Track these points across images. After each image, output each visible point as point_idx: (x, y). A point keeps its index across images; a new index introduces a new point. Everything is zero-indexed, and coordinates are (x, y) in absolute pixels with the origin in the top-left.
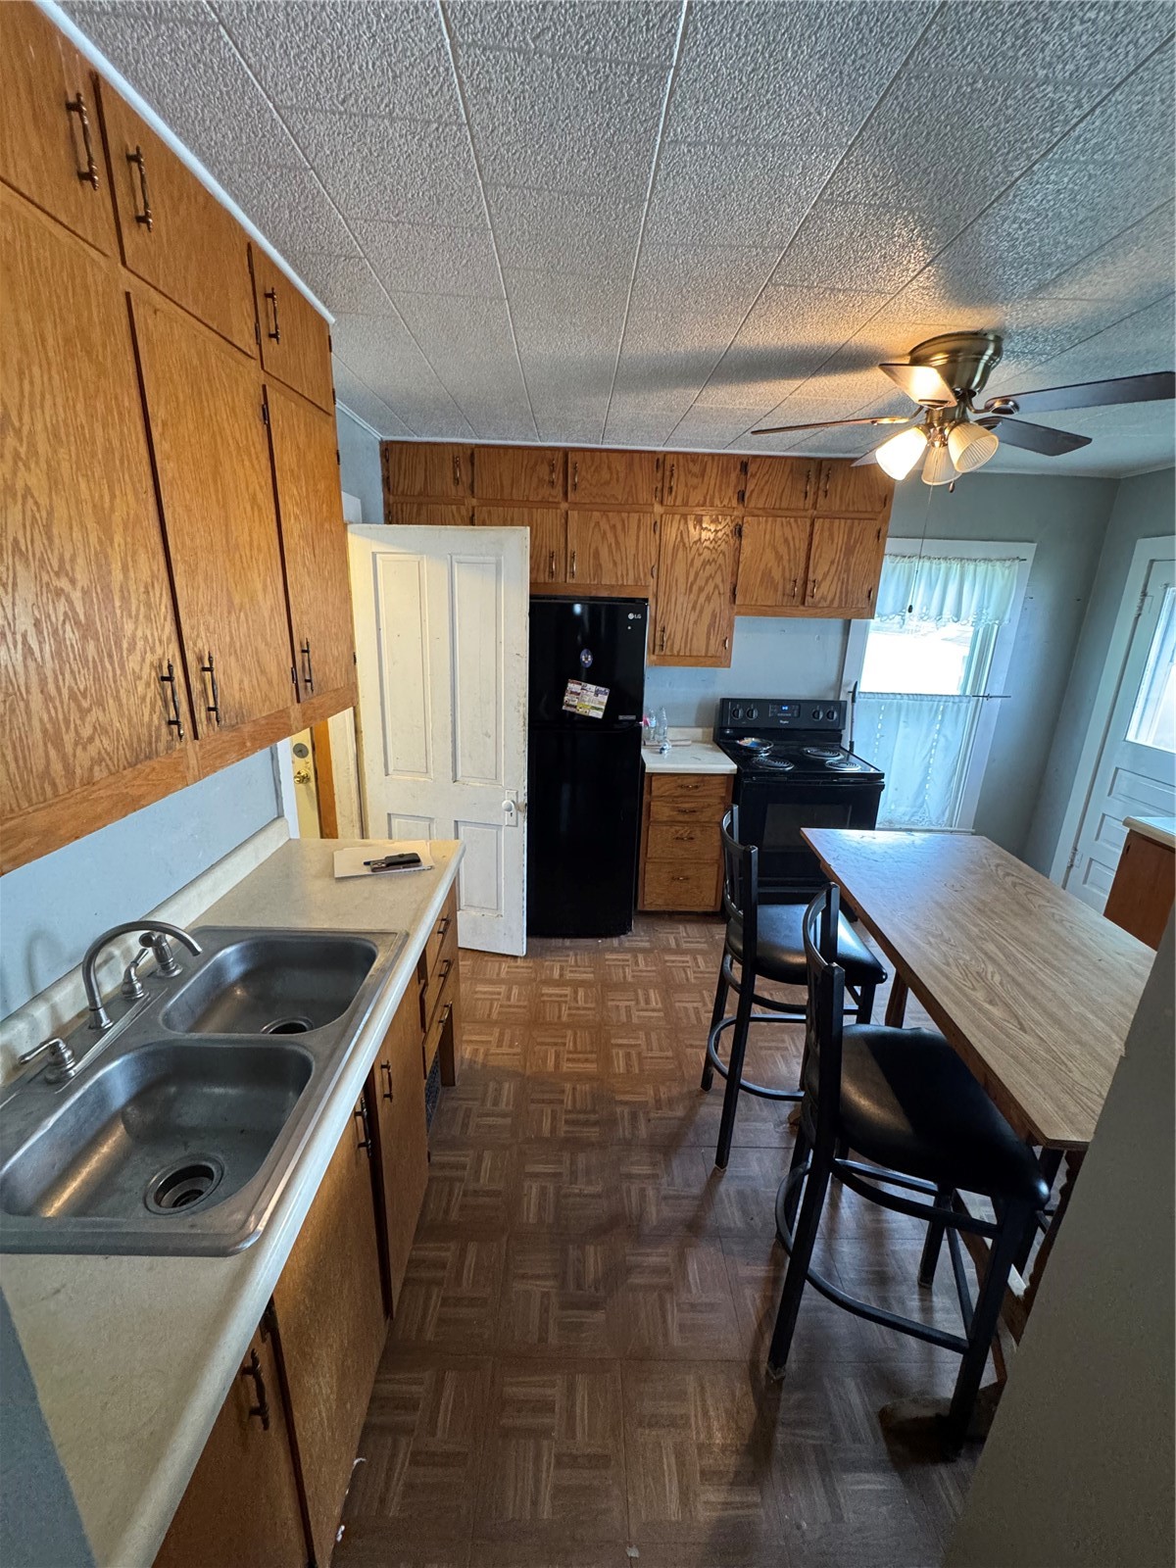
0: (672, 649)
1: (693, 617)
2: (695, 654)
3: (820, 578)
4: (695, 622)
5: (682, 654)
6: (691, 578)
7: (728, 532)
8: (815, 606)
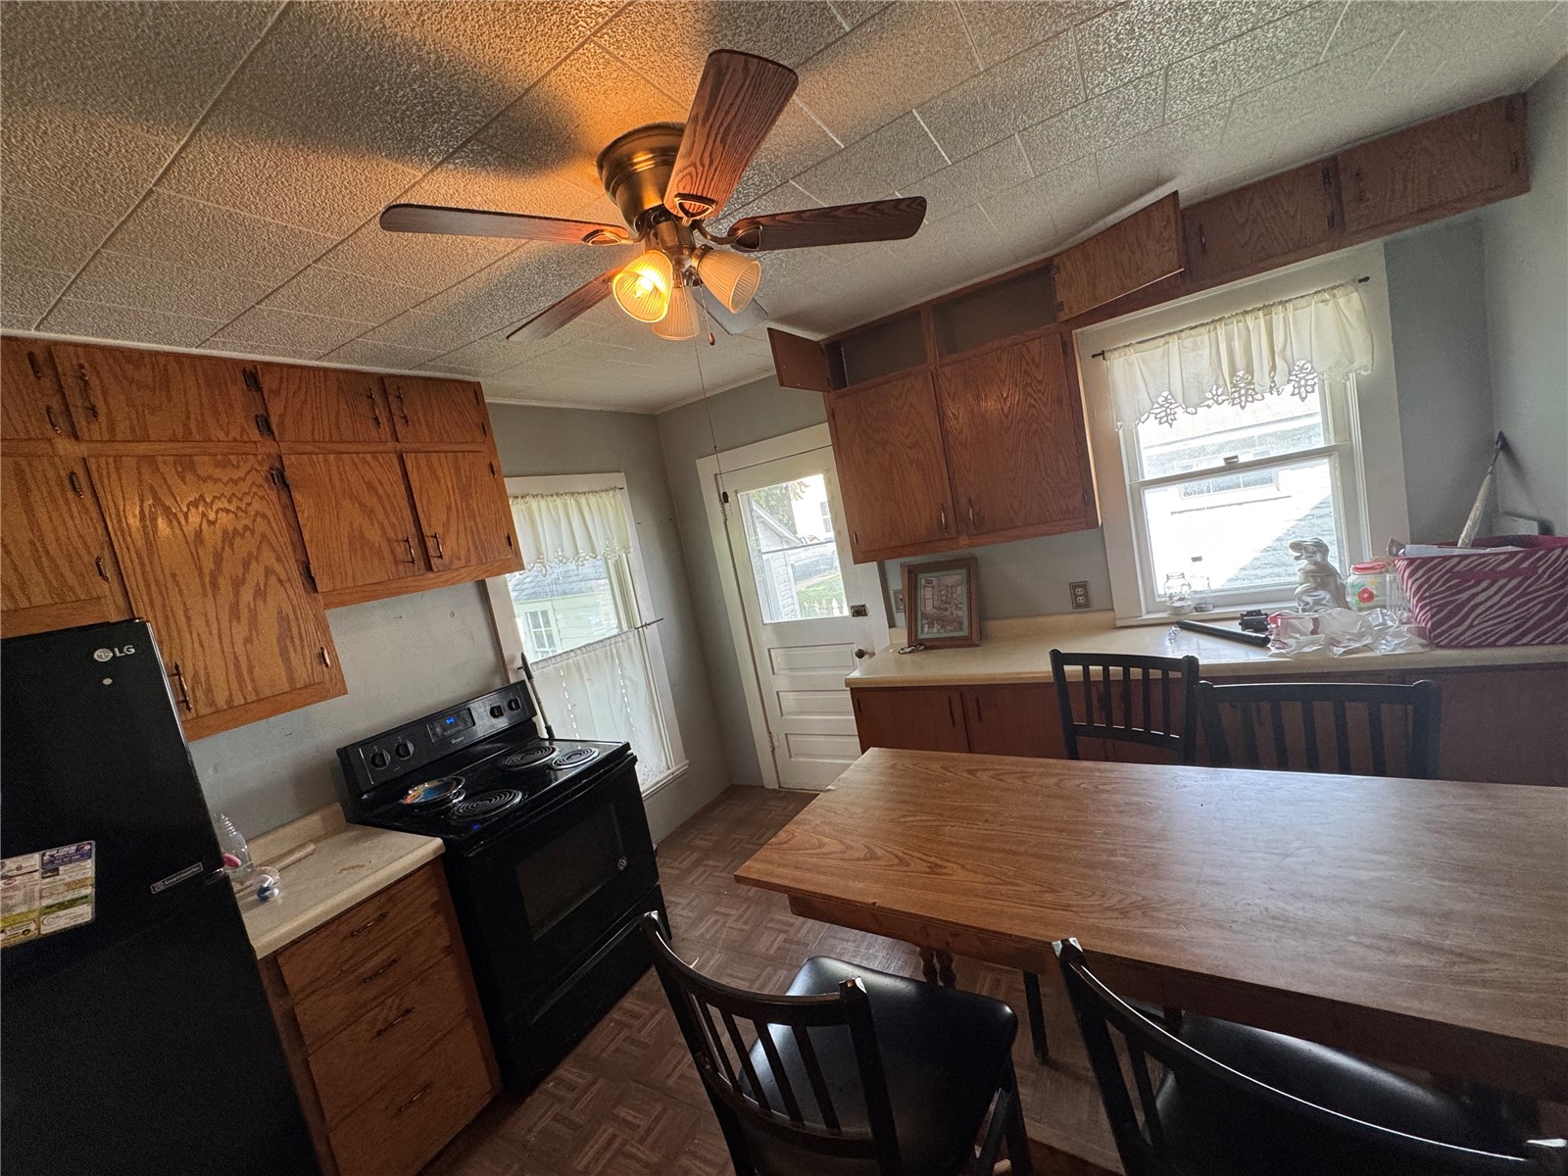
0: (212, 703)
1: (240, 631)
2: (268, 693)
3: (439, 530)
4: (248, 640)
5: (239, 700)
6: (208, 565)
7: (260, 481)
8: (447, 568)
